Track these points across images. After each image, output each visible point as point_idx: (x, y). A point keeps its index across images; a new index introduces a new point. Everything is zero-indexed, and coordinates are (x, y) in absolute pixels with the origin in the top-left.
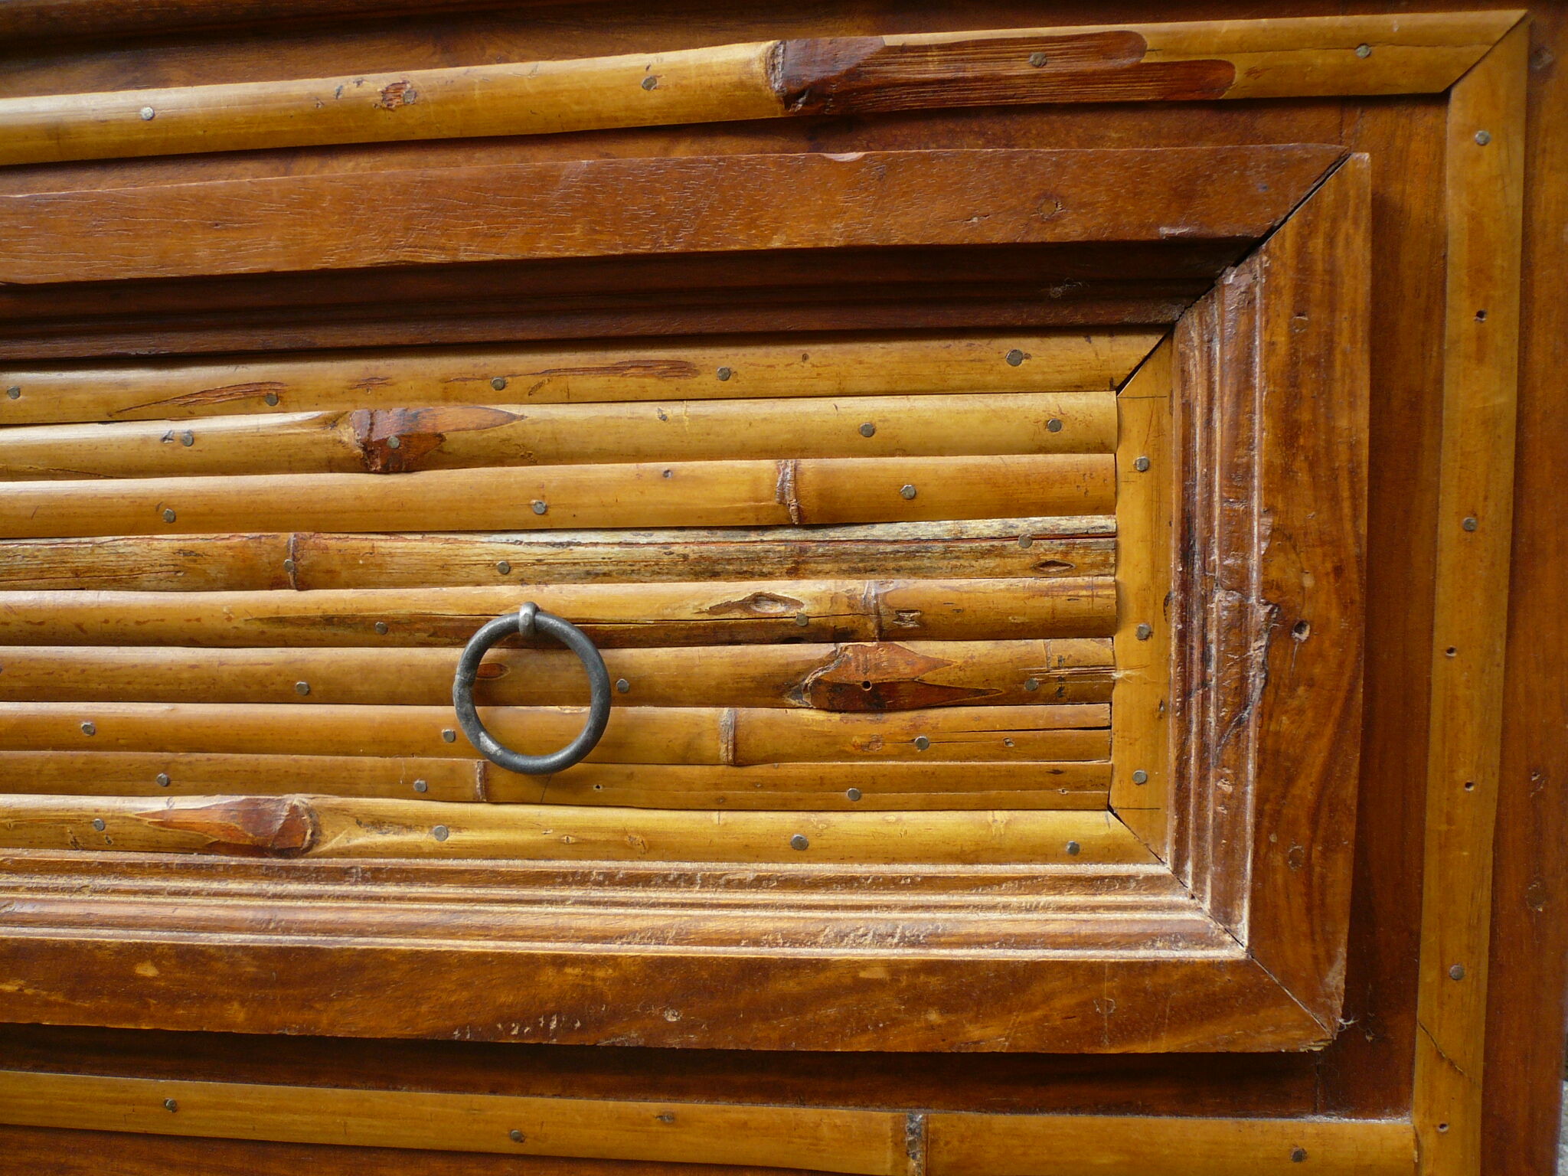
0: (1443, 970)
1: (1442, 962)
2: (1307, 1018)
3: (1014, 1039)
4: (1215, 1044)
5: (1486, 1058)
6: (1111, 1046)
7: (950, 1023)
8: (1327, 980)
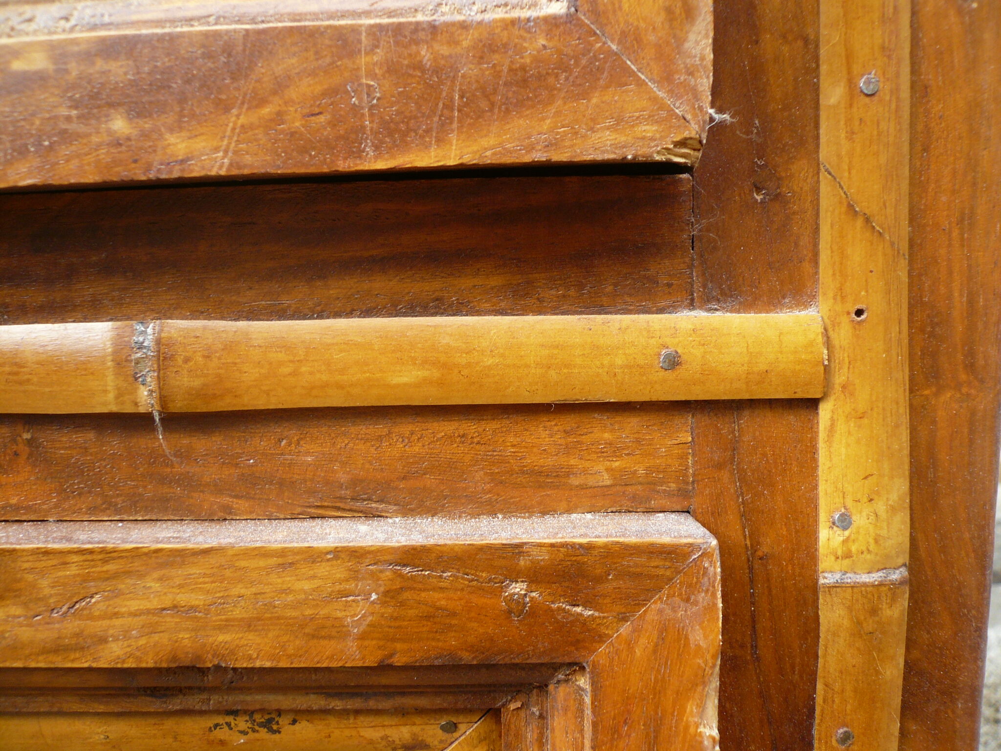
0: (851, 83)
1: (849, 71)
2: (662, 106)
3: (235, 152)
4: (531, 148)
5: (912, 220)
6: (376, 158)
7: (145, 135)
8: (687, 45)
